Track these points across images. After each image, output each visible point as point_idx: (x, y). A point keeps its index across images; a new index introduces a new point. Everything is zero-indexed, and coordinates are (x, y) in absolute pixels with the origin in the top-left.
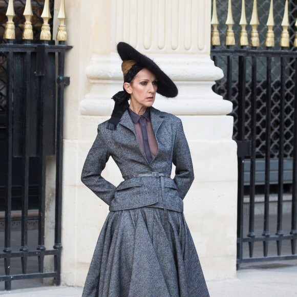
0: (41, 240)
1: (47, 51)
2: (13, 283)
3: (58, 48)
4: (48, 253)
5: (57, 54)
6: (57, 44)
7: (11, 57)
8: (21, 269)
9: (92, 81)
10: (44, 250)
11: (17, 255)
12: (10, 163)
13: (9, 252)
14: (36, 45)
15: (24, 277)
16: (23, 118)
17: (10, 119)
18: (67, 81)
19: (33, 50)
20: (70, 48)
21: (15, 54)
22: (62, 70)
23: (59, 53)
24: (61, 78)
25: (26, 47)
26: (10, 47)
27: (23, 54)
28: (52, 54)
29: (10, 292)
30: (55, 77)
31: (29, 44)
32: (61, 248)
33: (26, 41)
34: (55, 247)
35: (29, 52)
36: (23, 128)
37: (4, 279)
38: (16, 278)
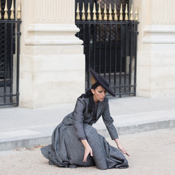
0: (130, 82)
1: (132, 24)
2: (122, 96)
3: (135, 23)
4: (132, 86)
5: (135, 25)
6: (135, 21)
7: (121, 26)
8: (124, 91)
9: (146, 33)
10: (131, 85)
11: (123, 87)
12: (121, 58)
13: (121, 86)
14: (129, 22)
15: (125, 94)
16: (125, 44)
17: (121, 45)
18: (138, 33)
19: (128, 23)
20: (139, 23)
21: (123, 25)
22: (136, 30)
23: (136, 25)
24: (136, 32)
25: (126, 23)
26: (121, 22)
27: (125, 25)
28: (134, 25)
29: (121, 98)
30: (134, 32)
31: (127, 22)
32: (136, 85)
33: (126, 21)
34: (134, 85)
35: (127, 24)
36: (125, 47)
37: (119, 94)
38: (123, 94)
